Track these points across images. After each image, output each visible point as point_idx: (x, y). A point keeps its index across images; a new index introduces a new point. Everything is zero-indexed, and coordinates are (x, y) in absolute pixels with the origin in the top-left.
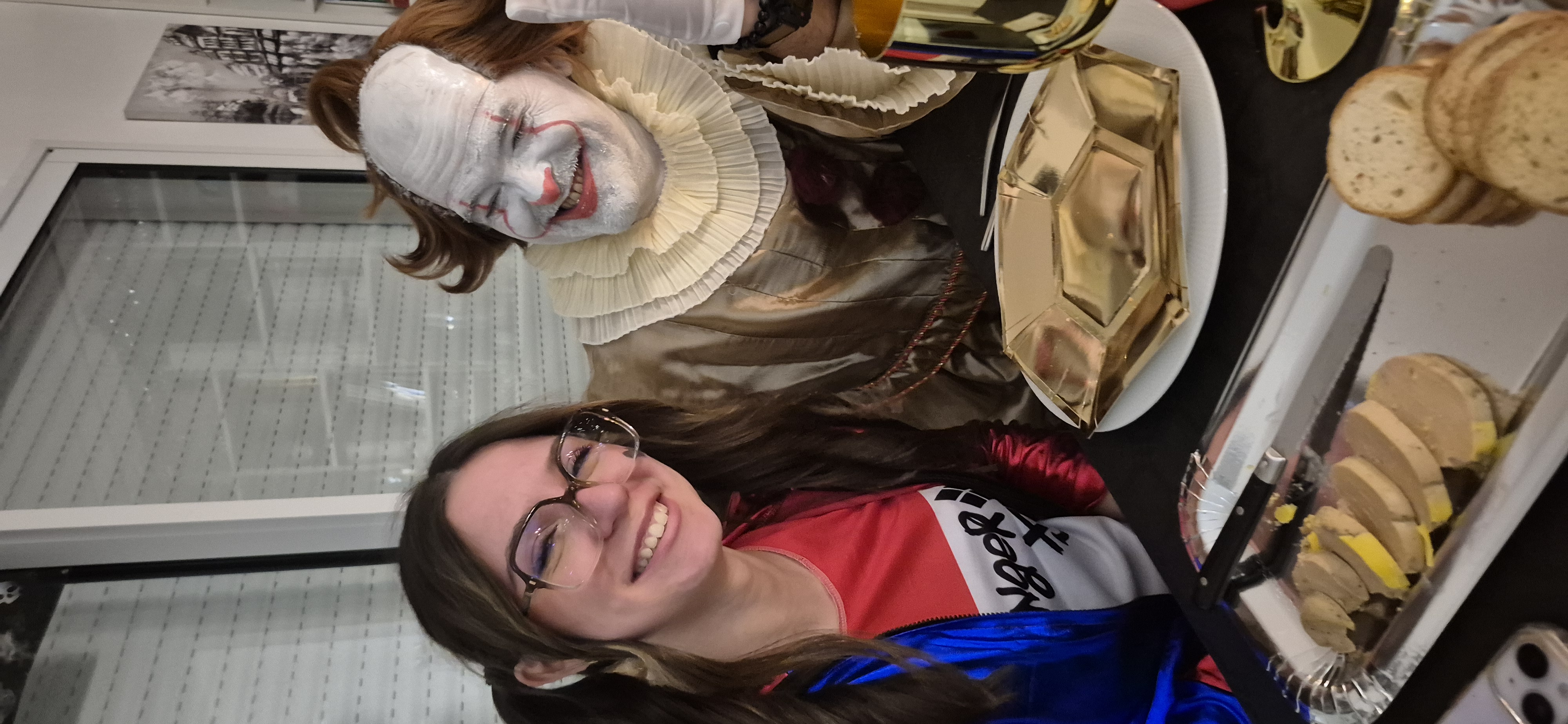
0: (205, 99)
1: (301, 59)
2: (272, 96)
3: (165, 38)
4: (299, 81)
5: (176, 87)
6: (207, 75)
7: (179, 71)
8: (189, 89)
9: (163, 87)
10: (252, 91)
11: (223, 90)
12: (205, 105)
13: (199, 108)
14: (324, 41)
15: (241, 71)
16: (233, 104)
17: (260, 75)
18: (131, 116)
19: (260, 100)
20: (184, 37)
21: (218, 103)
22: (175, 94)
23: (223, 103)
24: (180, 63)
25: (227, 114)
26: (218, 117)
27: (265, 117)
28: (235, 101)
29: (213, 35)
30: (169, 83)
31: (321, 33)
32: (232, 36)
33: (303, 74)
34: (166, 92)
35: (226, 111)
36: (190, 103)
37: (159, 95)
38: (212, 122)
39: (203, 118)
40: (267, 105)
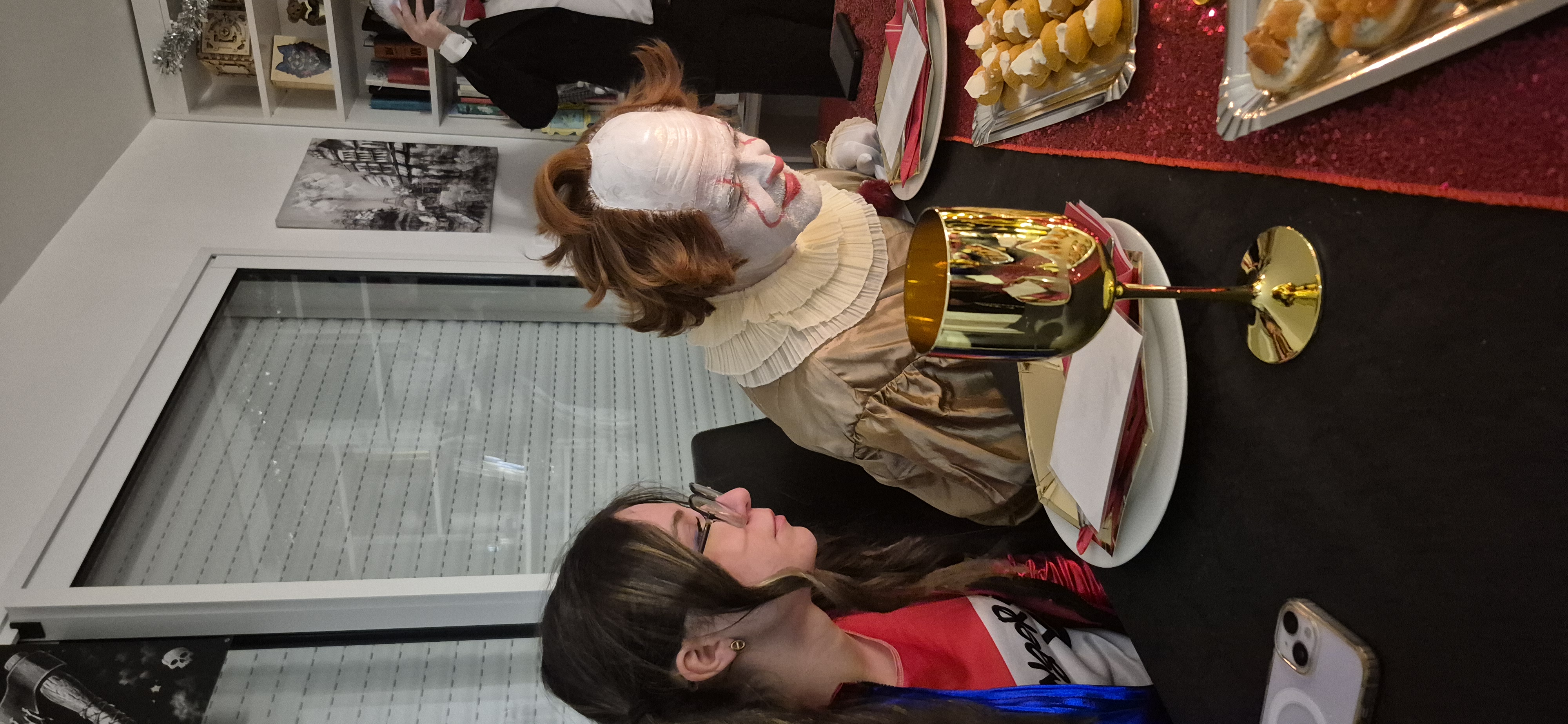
0: (345, 208)
1: (428, 170)
2: (403, 205)
3: (310, 152)
4: (425, 191)
5: (320, 198)
6: (346, 187)
7: (322, 182)
8: (332, 199)
9: (309, 198)
10: (385, 200)
11: (360, 200)
12: (345, 214)
13: (339, 217)
14: (448, 153)
15: (376, 181)
16: (369, 213)
17: (392, 186)
18: (281, 224)
19: (392, 209)
20: (326, 150)
21: (356, 213)
22: (319, 204)
23: (360, 212)
24: (324, 175)
25: (364, 222)
26: (356, 225)
27: (397, 224)
28: (370, 210)
29: (352, 148)
30: (314, 194)
31: (444, 145)
32: (368, 149)
33: (429, 184)
34: (310, 203)
35: (363, 220)
36: (331, 213)
37: (305, 205)
38: (350, 229)
39: (343, 226)
40: (398, 214)
